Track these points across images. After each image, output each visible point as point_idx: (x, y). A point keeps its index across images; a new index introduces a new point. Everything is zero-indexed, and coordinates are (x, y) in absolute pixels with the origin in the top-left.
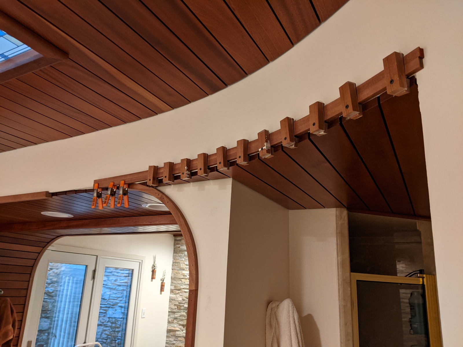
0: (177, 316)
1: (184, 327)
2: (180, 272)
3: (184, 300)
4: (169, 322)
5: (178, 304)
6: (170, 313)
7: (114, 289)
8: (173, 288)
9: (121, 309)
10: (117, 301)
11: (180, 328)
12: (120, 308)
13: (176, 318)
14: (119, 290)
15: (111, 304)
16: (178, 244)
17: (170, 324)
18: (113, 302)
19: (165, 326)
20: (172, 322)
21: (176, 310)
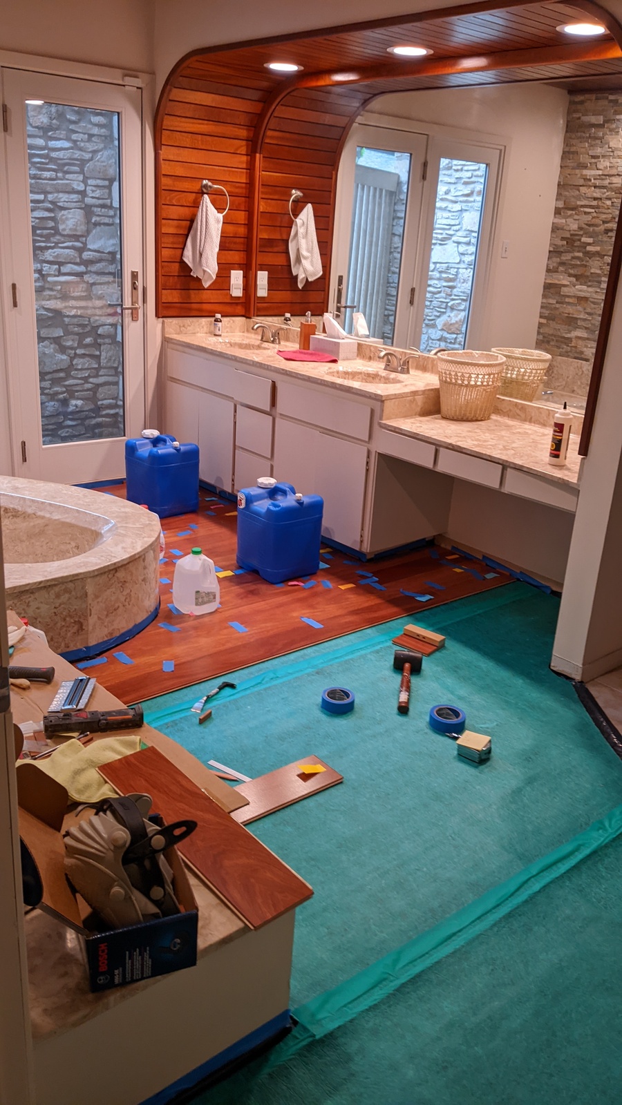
0: (565, 258)
1: (577, 280)
2: (577, 171)
3: (580, 228)
4: (548, 270)
5: (569, 236)
6: (551, 254)
7: (445, 209)
8: (561, 204)
9: (458, 247)
10: (451, 232)
11: (570, 282)
12: (456, 245)
13: (562, 264)
14: (453, 212)
15: (440, 236)
16: (575, 111)
17: (550, 274)
18: (442, 234)
19: (540, 278)
20: (555, 271)
21: (565, 248)
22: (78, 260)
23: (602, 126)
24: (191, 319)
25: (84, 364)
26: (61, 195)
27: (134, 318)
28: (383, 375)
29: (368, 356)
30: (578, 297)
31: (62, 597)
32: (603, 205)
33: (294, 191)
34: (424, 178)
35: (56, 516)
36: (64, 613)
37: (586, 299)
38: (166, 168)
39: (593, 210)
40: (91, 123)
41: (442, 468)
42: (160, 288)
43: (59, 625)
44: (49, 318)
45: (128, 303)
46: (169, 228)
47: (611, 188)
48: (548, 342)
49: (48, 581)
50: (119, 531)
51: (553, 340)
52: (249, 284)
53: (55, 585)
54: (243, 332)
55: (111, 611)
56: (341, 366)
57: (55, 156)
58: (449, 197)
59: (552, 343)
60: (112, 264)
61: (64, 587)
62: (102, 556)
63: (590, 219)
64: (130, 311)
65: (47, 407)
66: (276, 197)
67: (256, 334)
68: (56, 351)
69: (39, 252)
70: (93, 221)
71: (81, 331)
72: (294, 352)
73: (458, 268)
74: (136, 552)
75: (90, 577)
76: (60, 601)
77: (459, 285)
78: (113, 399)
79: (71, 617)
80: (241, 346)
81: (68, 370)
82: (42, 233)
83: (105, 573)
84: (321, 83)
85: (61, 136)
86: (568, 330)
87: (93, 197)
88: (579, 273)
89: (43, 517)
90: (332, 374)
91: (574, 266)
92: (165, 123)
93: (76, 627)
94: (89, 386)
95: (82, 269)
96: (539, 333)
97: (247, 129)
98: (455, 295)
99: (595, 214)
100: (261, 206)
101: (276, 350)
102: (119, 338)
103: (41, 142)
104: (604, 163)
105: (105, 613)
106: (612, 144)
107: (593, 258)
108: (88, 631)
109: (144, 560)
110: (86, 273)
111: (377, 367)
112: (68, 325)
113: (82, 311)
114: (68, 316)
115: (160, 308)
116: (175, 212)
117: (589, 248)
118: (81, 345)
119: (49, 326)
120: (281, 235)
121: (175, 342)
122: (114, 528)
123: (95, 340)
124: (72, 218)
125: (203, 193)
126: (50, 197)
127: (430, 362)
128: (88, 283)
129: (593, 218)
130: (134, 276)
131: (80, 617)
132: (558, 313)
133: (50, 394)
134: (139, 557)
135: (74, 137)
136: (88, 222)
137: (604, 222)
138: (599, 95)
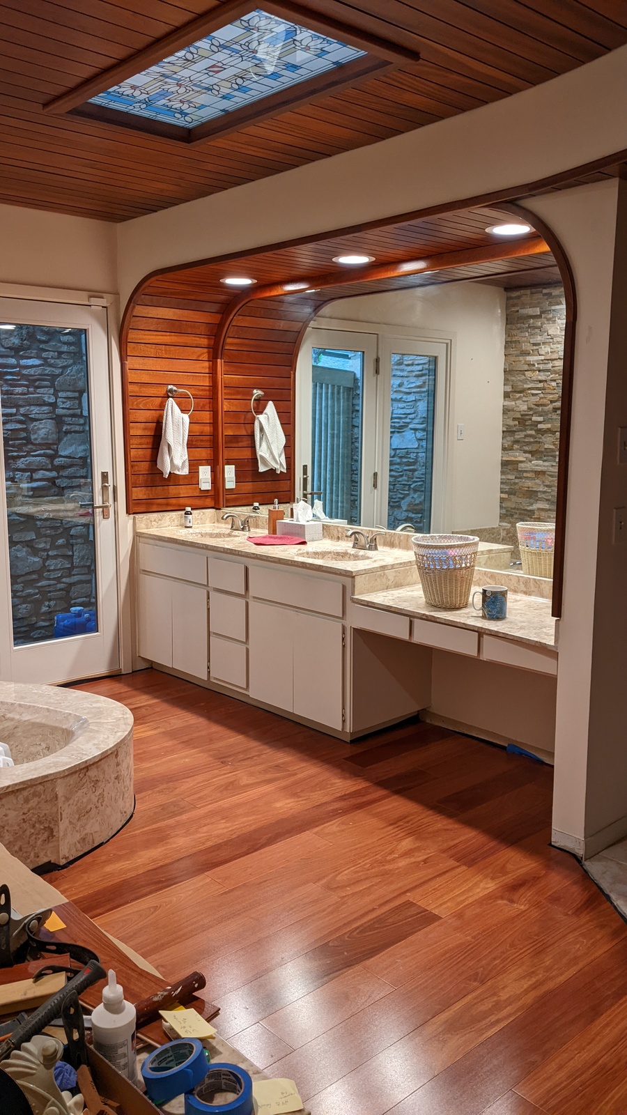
0: (518, 437)
1: (532, 456)
2: (521, 358)
3: (530, 409)
4: (504, 449)
5: (520, 416)
6: (505, 434)
7: (400, 400)
8: (509, 389)
9: (415, 433)
10: (408, 420)
11: (526, 458)
12: (413, 431)
13: (517, 442)
14: (408, 402)
15: (397, 425)
16: (514, 306)
17: (506, 452)
18: (399, 423)
19: (498, 456)
20: (511, 449)
21: (517, 427)
22: (50, 467)
23: (539, 317)
24: (161, 514)
25: (57, 564)
26: (32, 408)
27: (105, 516)
28: (352, 553)
29: (336, 536)
30: (536, 471)
31: (32, 801)
32: (548, 386)
33: (255, 391)
34: (377, 372)
35: (26, 717)
36: (33, 819)
37: (543, 473)
38: (132, 377)
39: (540, 392)
40: (60, 342)
41: (418, 638)
42: (130, 487)
43: (28, 833)
44: (22, 522)
45: (98, 501)
46: (136, 430)
47: (555, 371)
48: (512, 516)
49: (16, 784)
50: (90, 727)
51: (516, 513)
52: (217, 478)
53: (24, 789)
54: (214, 523)
55: (83, 813)
56: (311, 547)
57: (27, 373)
58: (402, 389)
59: (516, 516)
60: (83, 468)
61: (32, 792)
62: (73, 755)
63: (538, 400)
64: (101, 509)
65: (19, 609)
66: (238, 397)
67: (226, 523)
68: (28, 554)
69: (12, 461)
70: (64, 430)
71: (53, 533)
72: (264, 537)
73: (418, 453)
74: (108, 748)
75: (61, 778)
76: (29, 806)
77: (420, 468)
78: (86, 597)
79: (41, 822)
80: (211, 535)
81: (41, 572)
82: (15, 443)
83: (76, 772)
84: (274, 293)
85: (32, 355)
86: (529, 503)
87: (63, 408)
88: (534, 449)
89: (12, 719)
90: (302, 555)
91: (529, 443)
92: (130, 336)
93: (46, 835)
94: (62, 586)
95: (54, 474)
96: (501, 507)
97: (207, 338)
98: (417, 478)
99: (542, 395)
100: (225, 405)
101: (246, 537)
102: (91, 538)
103: (13, 361)
104: (545, 349)
105: (77, 816)
106: (550, 332)
107: (545, 435)
108: (59, 837)
109: (117, 756)
110: (58, 478)
111: (346, 546)
112: (40, 528)
113: (54, 514)
114: (41, 520)
115: (131, 507)
116: (142, 415)
117: (540, 426)
118: (54, 547)
119: (21, 531)
120: (246, 431)
121: (147, 536)
122: (85, 725)
123: (67, 540)
124: (43, 428)
125: (168, 397)
126: (22, 410)
127: (397, 538)
128: (59, 487)
129: (542, 398)
130: (105, 476)
131: (50, 822)
132: (517, 487)
133: (22, 597)
134: (111, 753)
135: (44, 355)
136: (59, 432)
137: (552, 402)
138: (534, 290)
